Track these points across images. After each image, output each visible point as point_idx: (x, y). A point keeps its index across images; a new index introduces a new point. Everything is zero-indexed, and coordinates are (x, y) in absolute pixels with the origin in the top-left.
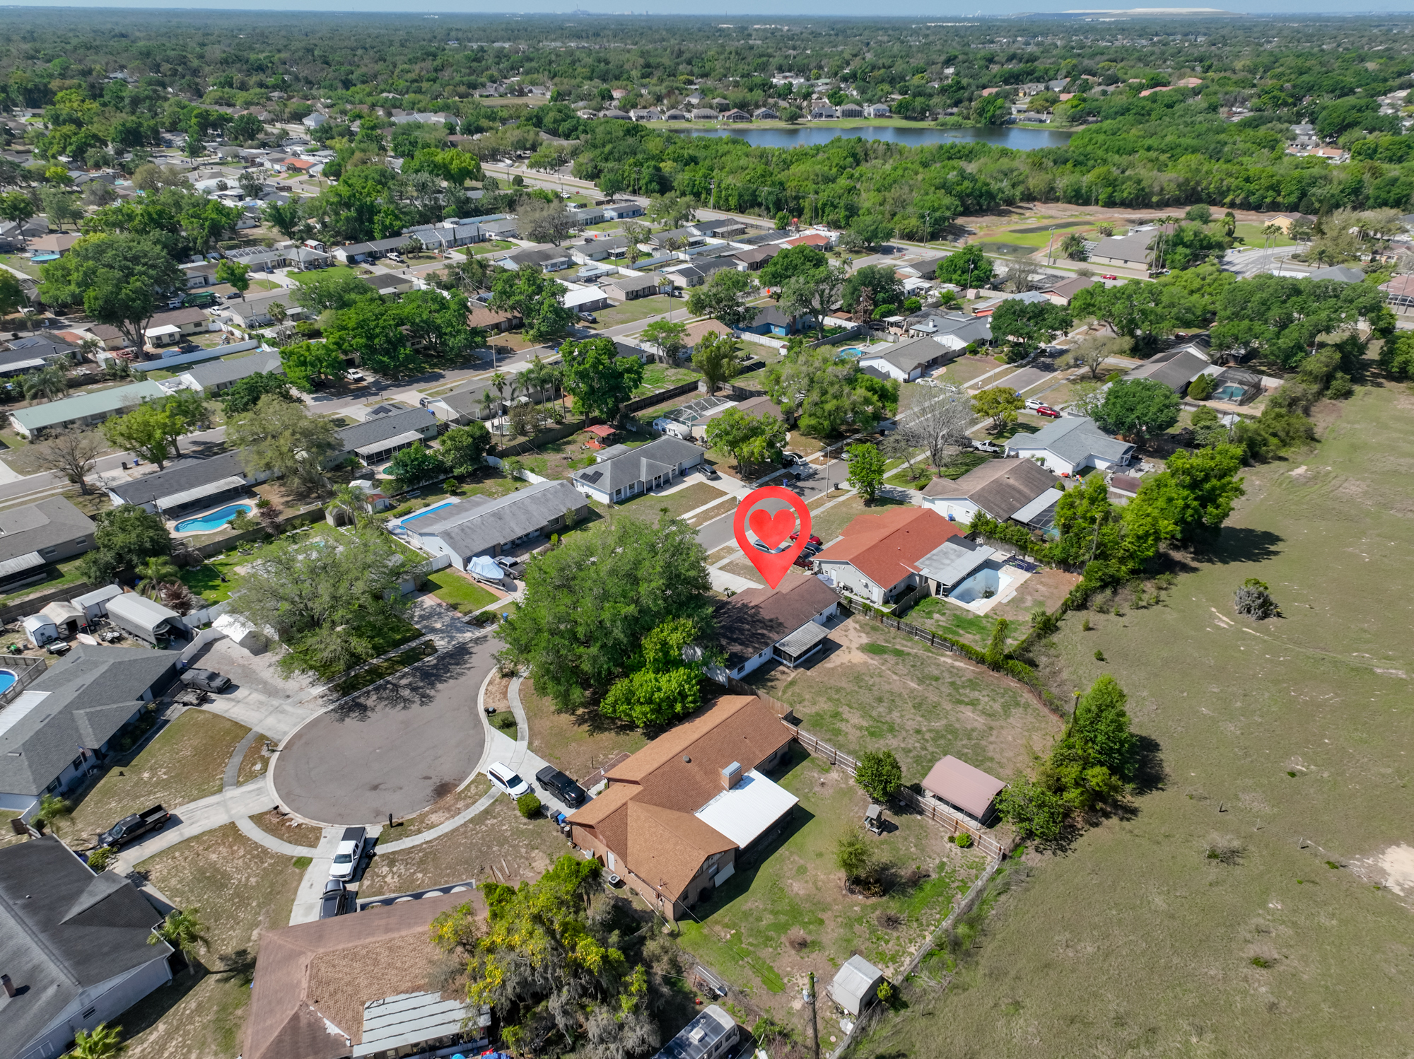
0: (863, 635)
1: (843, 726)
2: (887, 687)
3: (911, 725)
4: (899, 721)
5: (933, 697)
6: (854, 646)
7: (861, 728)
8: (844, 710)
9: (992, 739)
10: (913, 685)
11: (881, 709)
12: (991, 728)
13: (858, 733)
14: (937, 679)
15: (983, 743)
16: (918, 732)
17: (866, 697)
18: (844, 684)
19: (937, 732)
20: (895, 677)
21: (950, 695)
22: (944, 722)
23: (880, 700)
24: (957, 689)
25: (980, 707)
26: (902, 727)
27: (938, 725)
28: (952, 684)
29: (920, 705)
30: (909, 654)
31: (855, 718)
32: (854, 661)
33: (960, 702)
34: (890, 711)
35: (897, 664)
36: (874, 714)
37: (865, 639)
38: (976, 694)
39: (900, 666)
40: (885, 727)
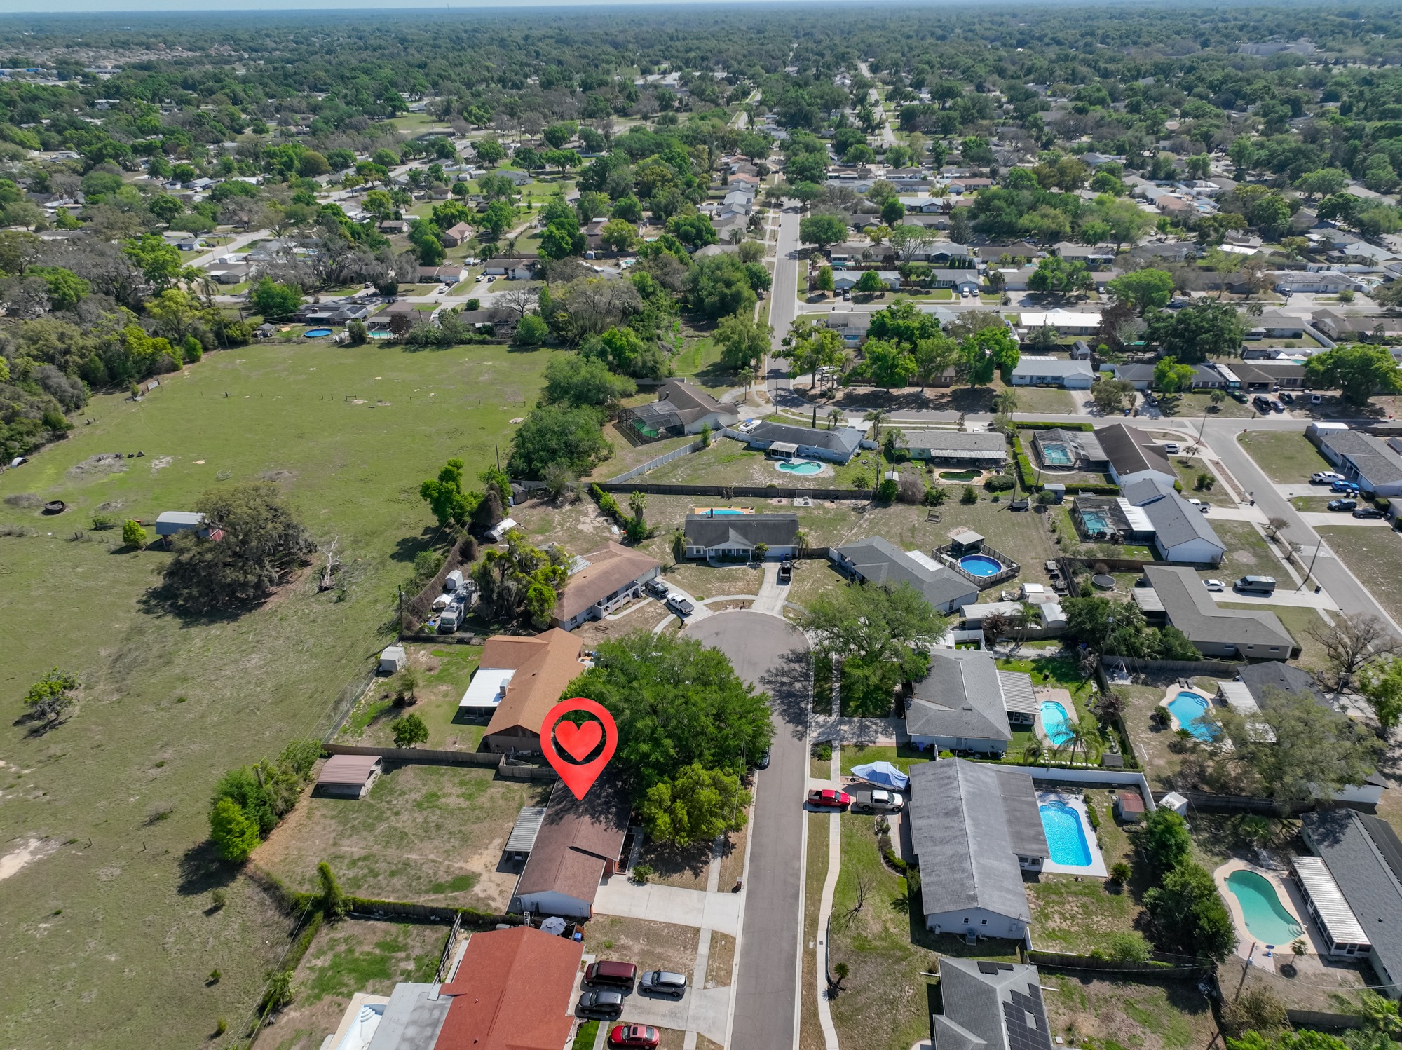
0: (482, 895)
1: (459, 790)
2: (436, 842)
3: (405, 816)
4: (416, 815)
5: (392, 852)
6: (485, 877)
7: (444, 795)
8: (464, 804)
9: (333, 835)
10: (413, 856)
11: (434, 818)
12: (335, 844)
13: (445, 791)
14: (393, 874)
15: (341, 828)
16: (397, 814)
17: (451, 824)
18: (475, 827)
19: (381, 820)
20: (432, 857)
21: (376, 862)
22: (377, 832)
23: (438, 827)
24: (371, 871)
25: (346, 861)
26: (411, 811)
27: (382, 827)
28: (376, 875)
29: (402, 839)
30: (427, 892)
31: (452, 801)
32: (477, 857)
33: (365, 858)
34: (426, 821)
35: (435, 874)
36: (438, 812)
37: (477, 889)
38: (351, 874)
39: (430, 872)
40: (425, 805)
